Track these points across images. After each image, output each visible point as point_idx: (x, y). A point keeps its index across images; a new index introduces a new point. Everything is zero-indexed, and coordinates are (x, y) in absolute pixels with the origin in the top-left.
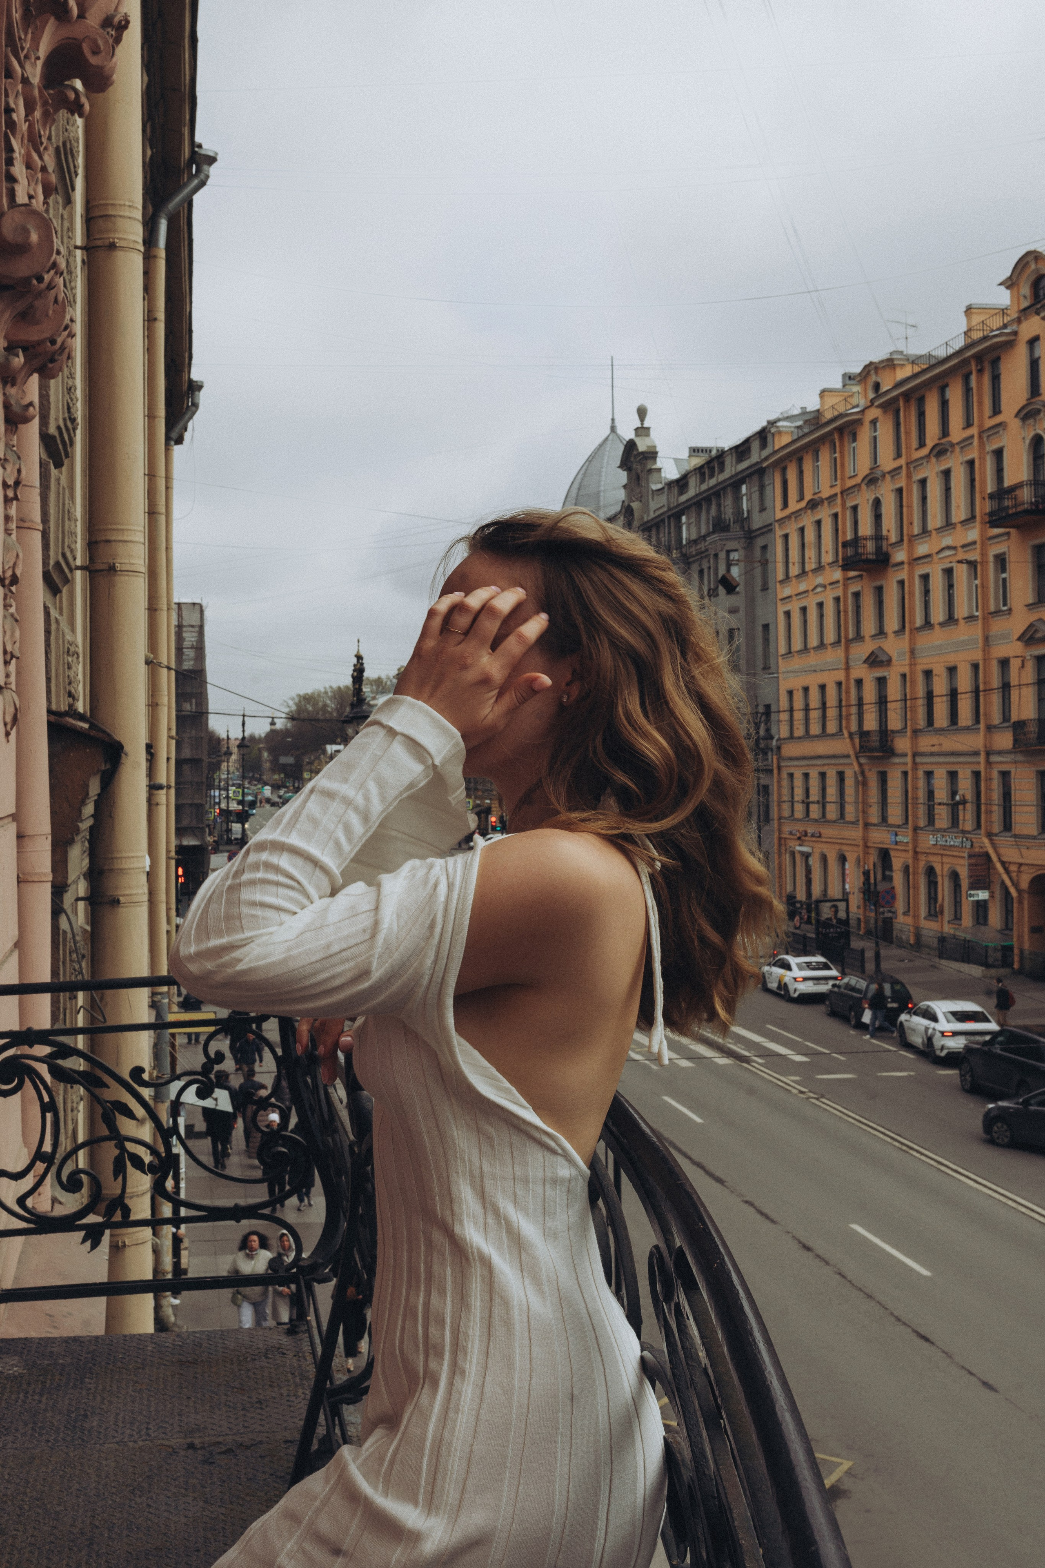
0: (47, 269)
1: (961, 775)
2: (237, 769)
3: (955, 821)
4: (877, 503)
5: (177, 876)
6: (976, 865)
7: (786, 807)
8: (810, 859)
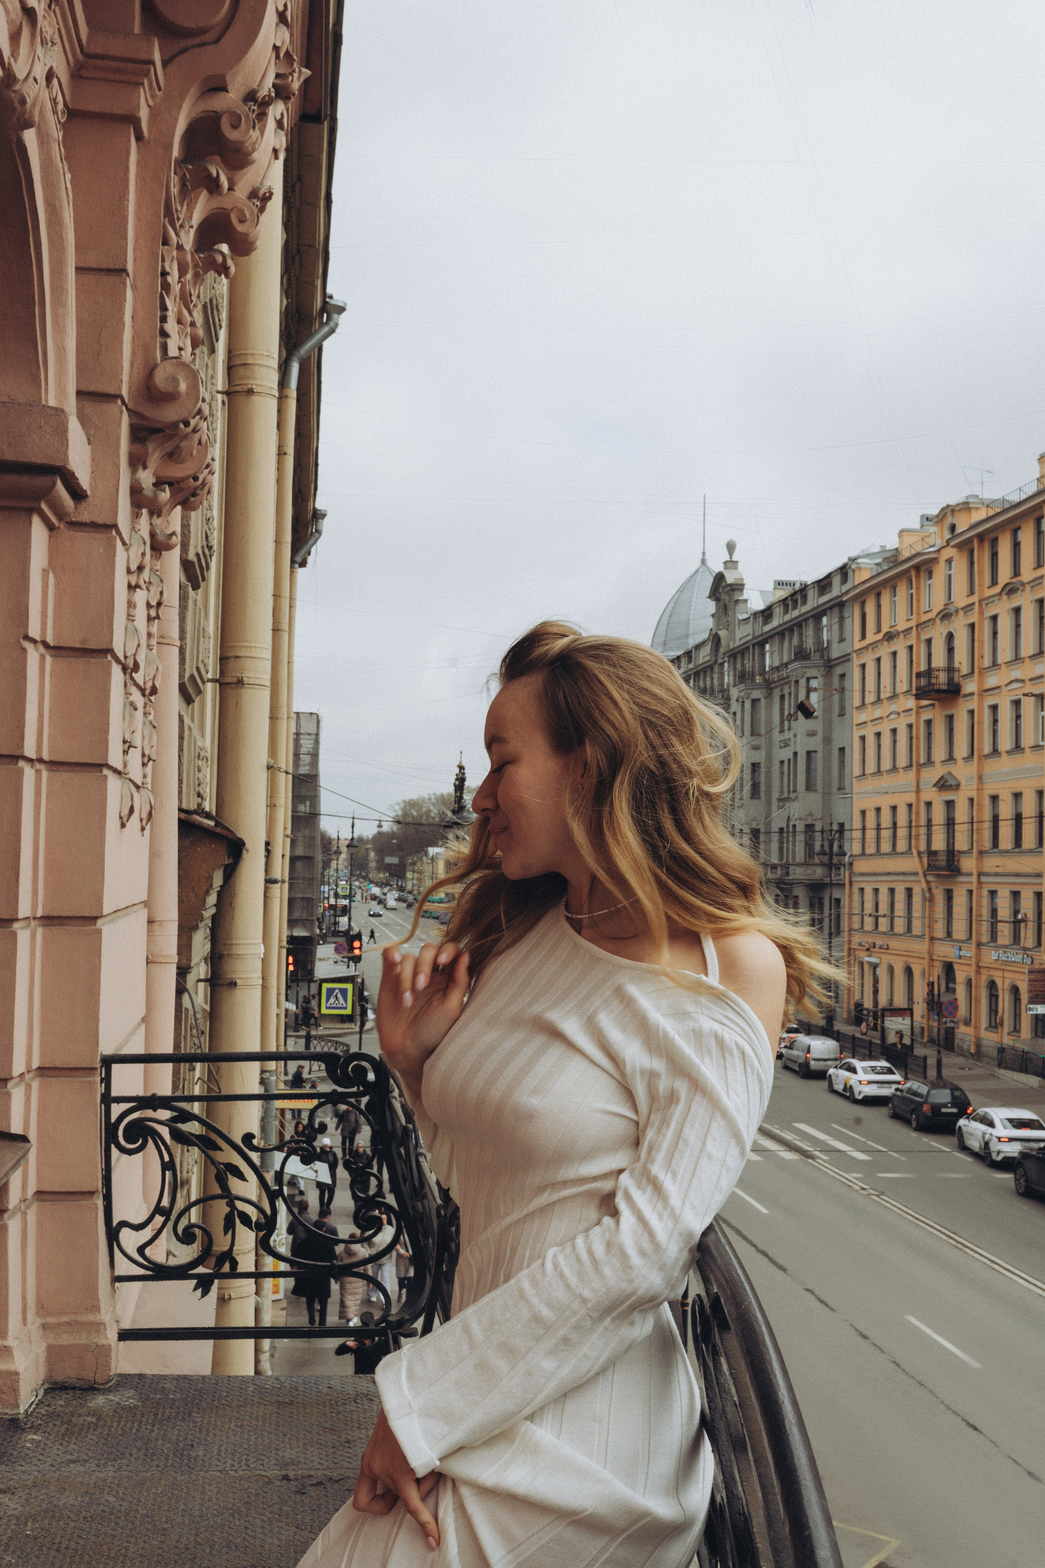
0: (193, 415)
1: (1023, 896)
2: (346, 868)
3: (1016, 938)
4: (950, 637)
5: (288, 964)
6: (1036, 981)
7: (856, 919)
8: (878, 969)
